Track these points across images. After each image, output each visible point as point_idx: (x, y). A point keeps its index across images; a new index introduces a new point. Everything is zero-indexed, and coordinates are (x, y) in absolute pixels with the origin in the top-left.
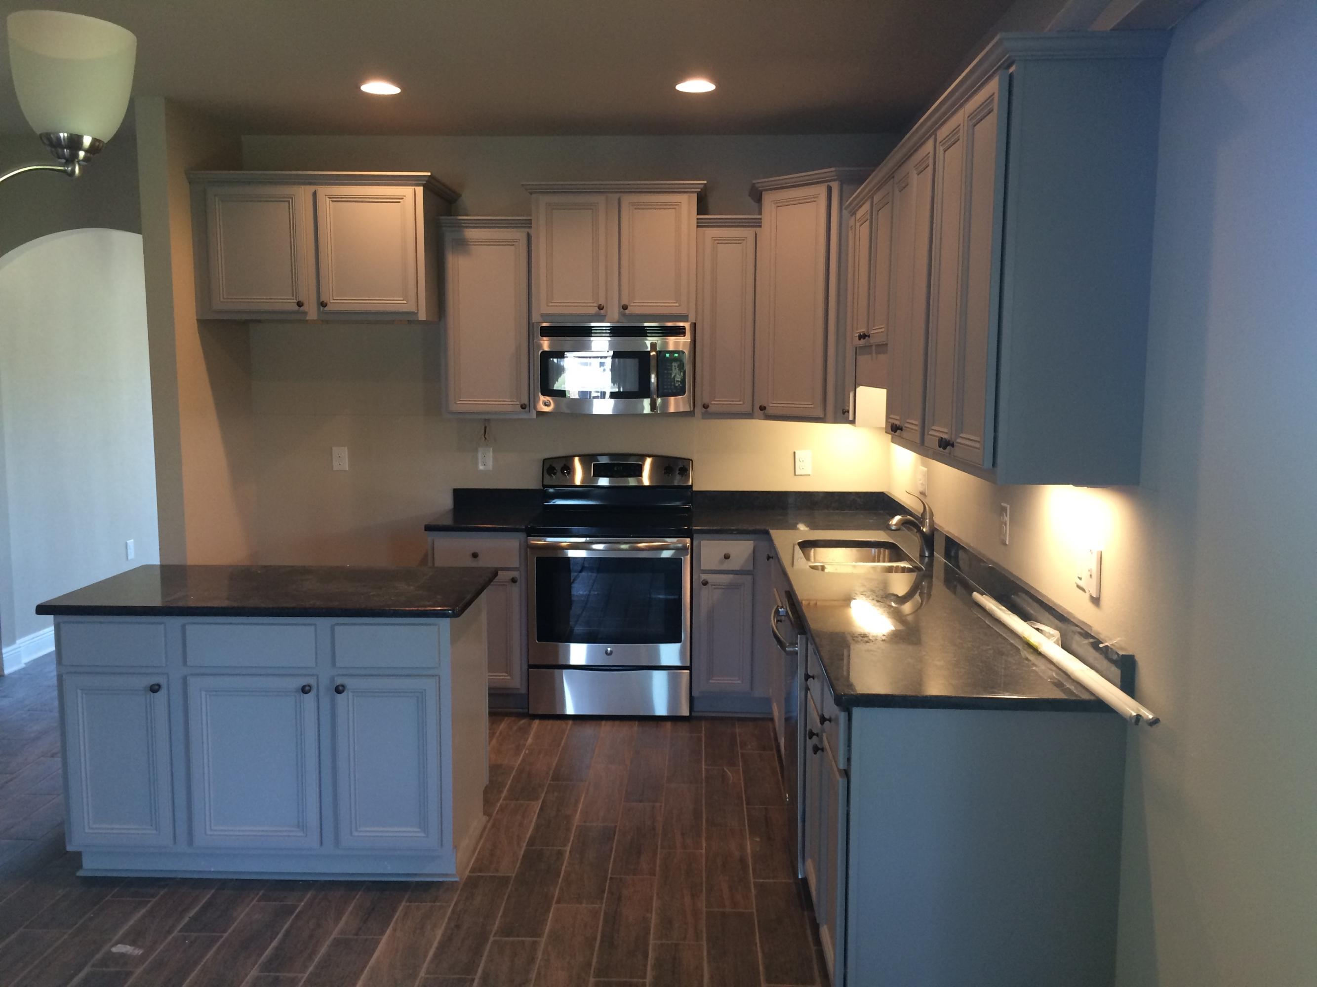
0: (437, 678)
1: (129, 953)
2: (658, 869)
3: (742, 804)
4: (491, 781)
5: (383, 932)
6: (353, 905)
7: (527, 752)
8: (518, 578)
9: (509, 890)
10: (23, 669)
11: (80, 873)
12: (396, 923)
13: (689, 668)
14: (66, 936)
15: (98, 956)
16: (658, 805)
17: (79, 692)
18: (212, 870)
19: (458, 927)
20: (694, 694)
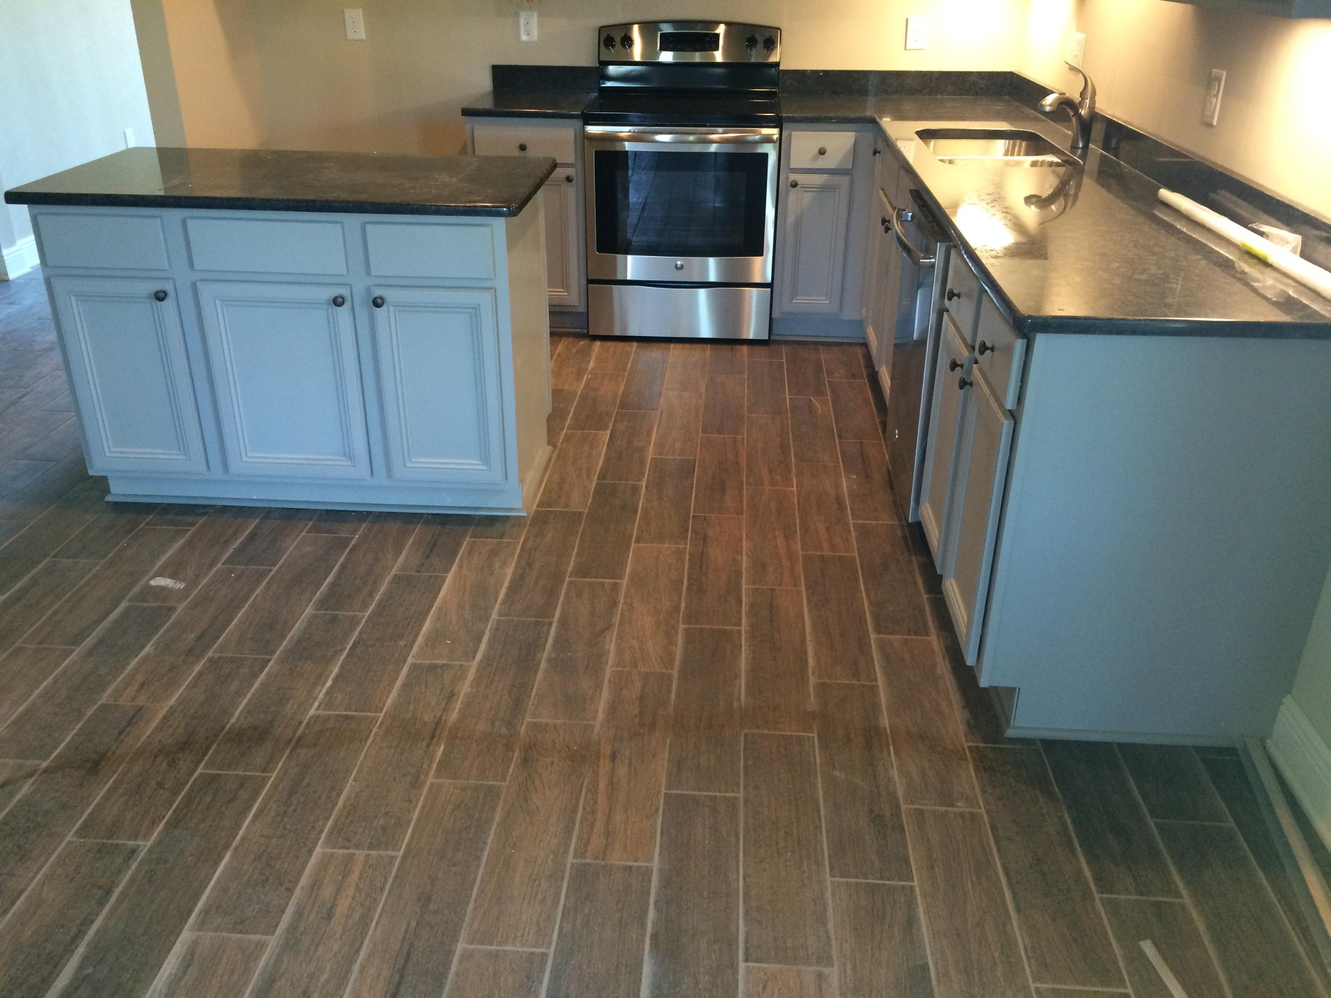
0: (493, 291)
1: (169, 586)
2: (745, 507)
3: (834, 437)
4: (554, 408)
5: (447, 570)
6: (412, 539)
7: (590, 376)
8: (575, 178)
9: (581, 528)
10: (28, 274)
11: (109, 498)
12: (462, 559)
13: (769, 285)
14: (98, 568)
15: (136, 589)
16: (739, 437)
17: (73, 298)
18: (255, 498)
19: (530, 565)
20: (776, 314)
